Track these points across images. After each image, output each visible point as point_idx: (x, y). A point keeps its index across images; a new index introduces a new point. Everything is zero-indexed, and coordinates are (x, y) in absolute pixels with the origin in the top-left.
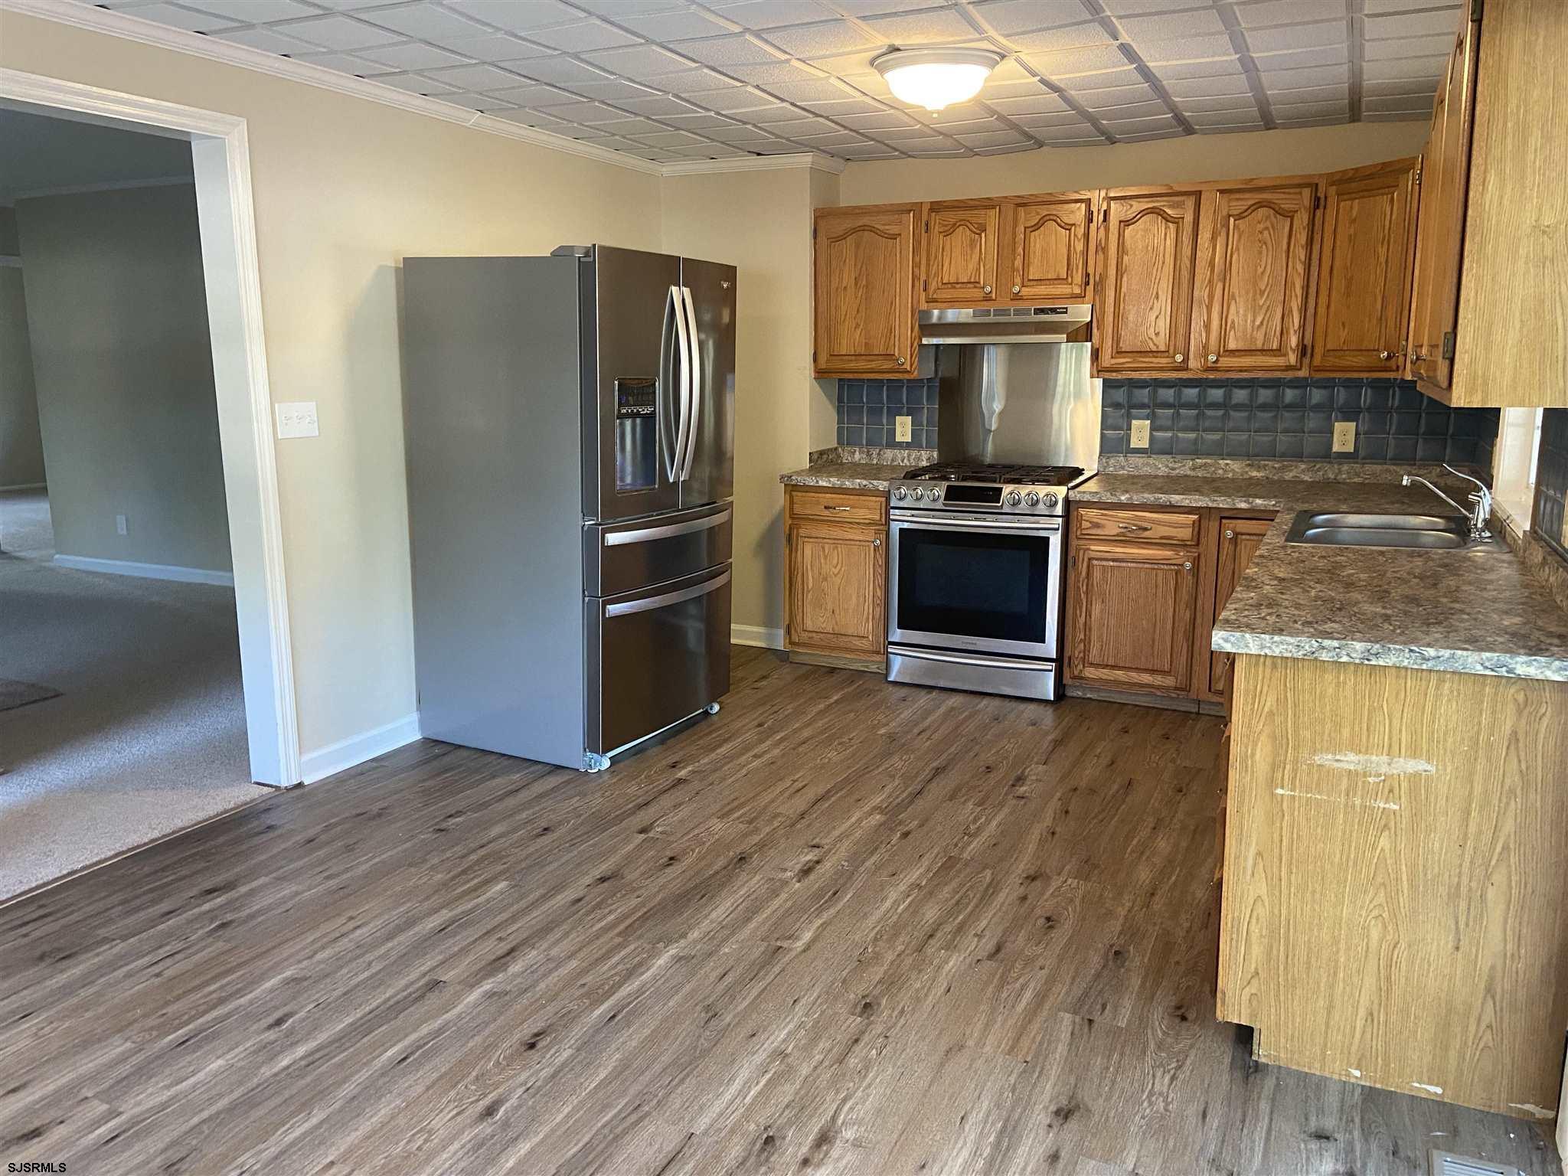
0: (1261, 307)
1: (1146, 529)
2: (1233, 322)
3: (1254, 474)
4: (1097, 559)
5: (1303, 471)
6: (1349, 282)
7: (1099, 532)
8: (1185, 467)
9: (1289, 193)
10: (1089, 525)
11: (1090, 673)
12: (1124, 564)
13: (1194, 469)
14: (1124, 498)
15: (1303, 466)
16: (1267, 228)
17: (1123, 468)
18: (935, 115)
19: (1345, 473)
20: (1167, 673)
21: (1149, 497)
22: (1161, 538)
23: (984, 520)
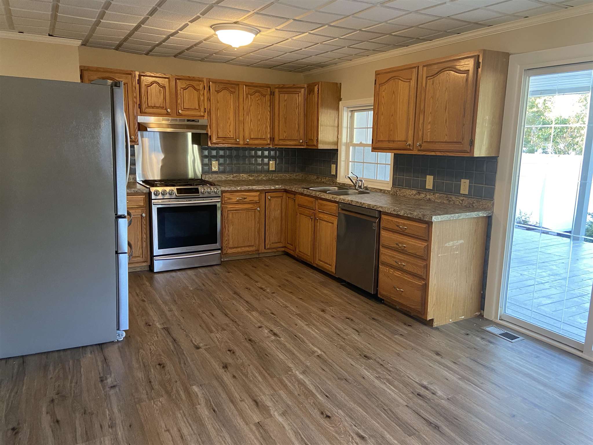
0: (259, 125)
1: (245, 198)
2: (252, 129)
3: (251, 178)
4: (230, 211)
5: (263, 176)
6: (286, 119)
7: (231, 201)
8: (230, 177)
9: (264, 89)
10: (227, 199)
11: (230, 251)
12: (238, 211)
13: (233, 177)
14: (239, 188)
15: (263, 175)
16: (259, 99)
17: (211, 178)
18: (236, 49)
19: (274, 176)
20: (252, 246)
21: (246, 188)
22: (250, 201)
23: (191, 201)
